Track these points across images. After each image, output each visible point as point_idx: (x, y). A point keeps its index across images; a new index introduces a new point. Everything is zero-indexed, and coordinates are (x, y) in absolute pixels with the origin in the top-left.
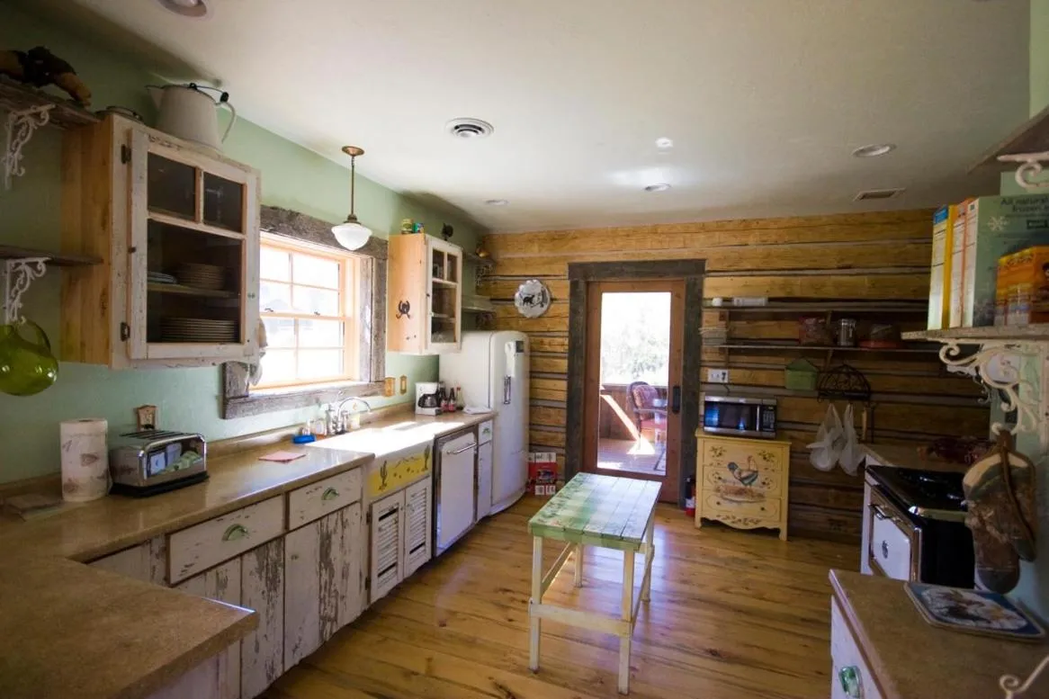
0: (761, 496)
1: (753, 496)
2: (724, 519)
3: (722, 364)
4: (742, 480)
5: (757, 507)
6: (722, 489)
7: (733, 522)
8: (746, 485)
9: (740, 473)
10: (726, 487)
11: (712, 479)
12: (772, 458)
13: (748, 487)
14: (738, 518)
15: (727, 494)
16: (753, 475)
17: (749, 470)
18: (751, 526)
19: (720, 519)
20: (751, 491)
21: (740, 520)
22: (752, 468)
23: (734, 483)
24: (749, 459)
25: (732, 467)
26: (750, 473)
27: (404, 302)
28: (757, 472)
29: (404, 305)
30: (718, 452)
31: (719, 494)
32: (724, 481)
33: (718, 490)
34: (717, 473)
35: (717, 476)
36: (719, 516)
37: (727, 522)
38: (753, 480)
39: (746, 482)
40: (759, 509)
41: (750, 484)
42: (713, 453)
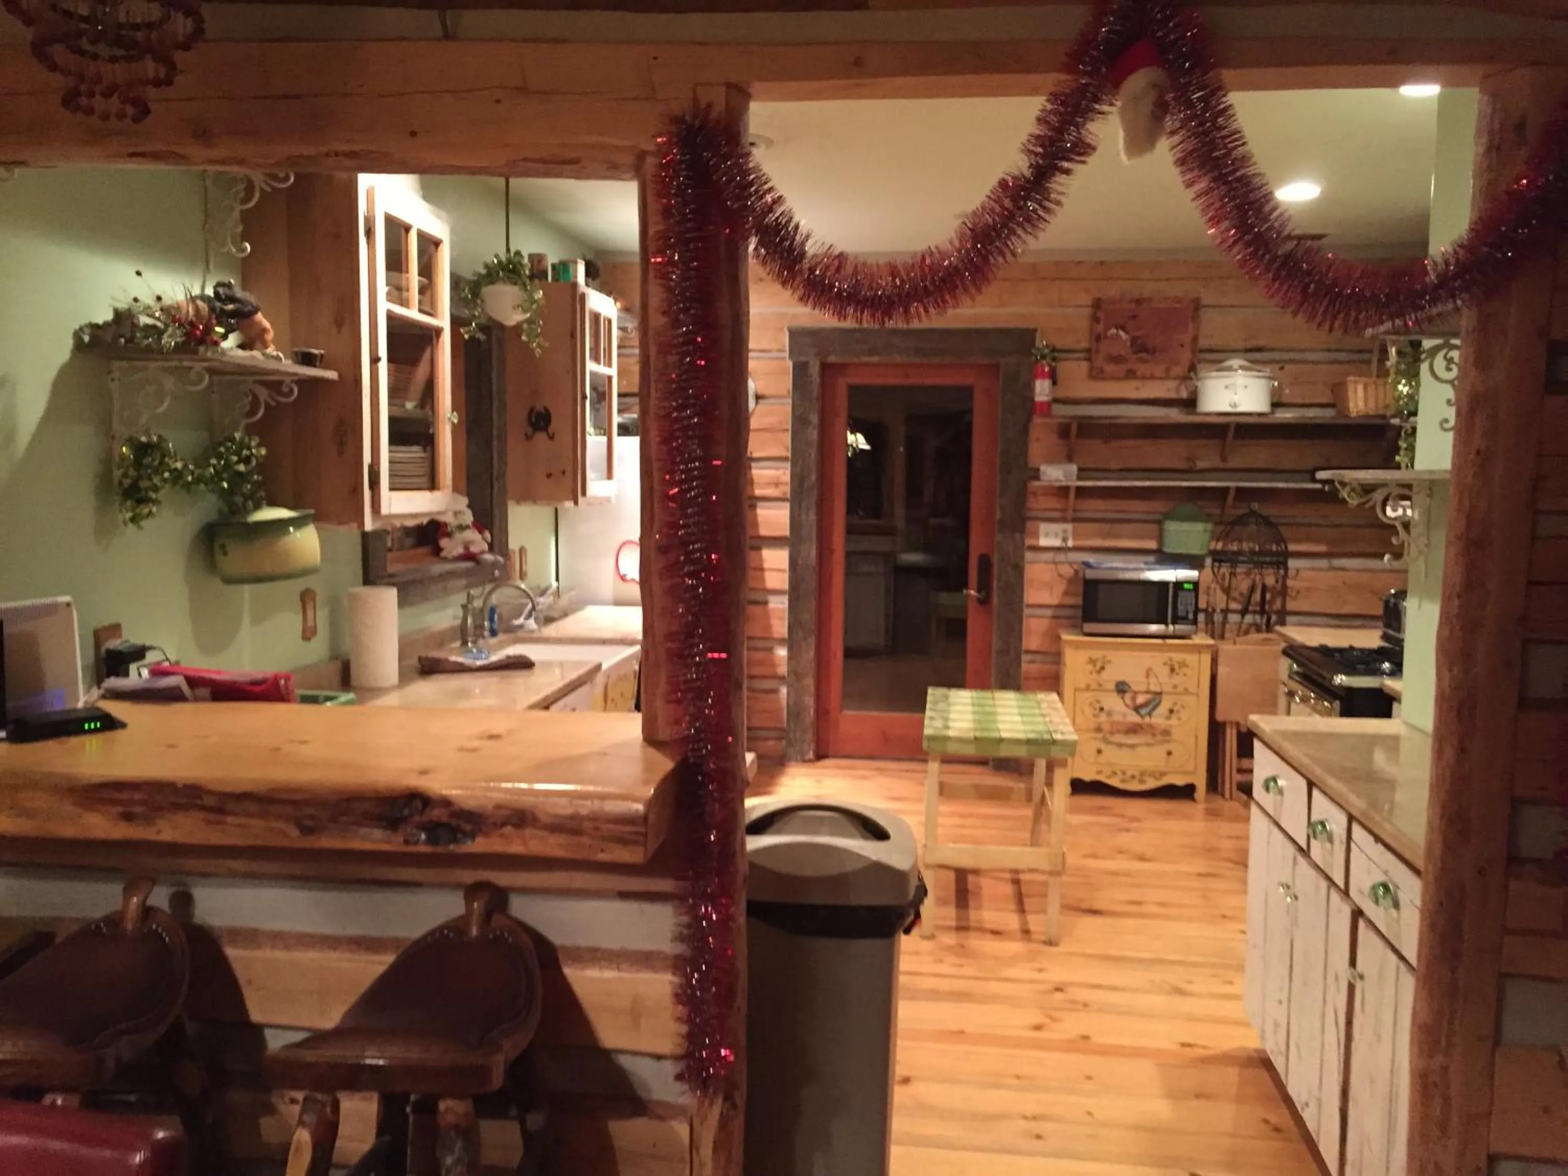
0: (1166, 733)
1: (1154, 735)
2: (1109, 777)
3: (1057, 515)
4: (1137, 709)
5: (1160, 751)
6: (1106, 727)
7: (1123, 781)
8: (1142, 717)
9: (1134, 699)
10: (1112, 723)
11: (1089, 711)
12: (1185, 670)
13: (1147, 719)
14: (1129, 773)
15: (1112, 733)
16: (1154, 699)
17: (1148, 692)
18: (1151, 784)
19: (1102, 778)
20: (1151, 726)
21: (1133, 777)
22: (1153, 688)
23: (1124, 715)
24: (1148, 673)
25: (1122, 688)
26: (1149, 696)
27: (539, 408)
28: (1160, 694)
29: (539, 415)
30: (1099, 665)
31: (1100, 735)
32: (1109, 714)
33: (1099, 729)
34: (1098, 701)
35: (1098, 706)
36: (1099, 772)
37: (1115, 782)
38: (1154, 708)
39: (1143, 711)
40: (1164, 755)
41: (1150, 714)
42: (1090, 667)
